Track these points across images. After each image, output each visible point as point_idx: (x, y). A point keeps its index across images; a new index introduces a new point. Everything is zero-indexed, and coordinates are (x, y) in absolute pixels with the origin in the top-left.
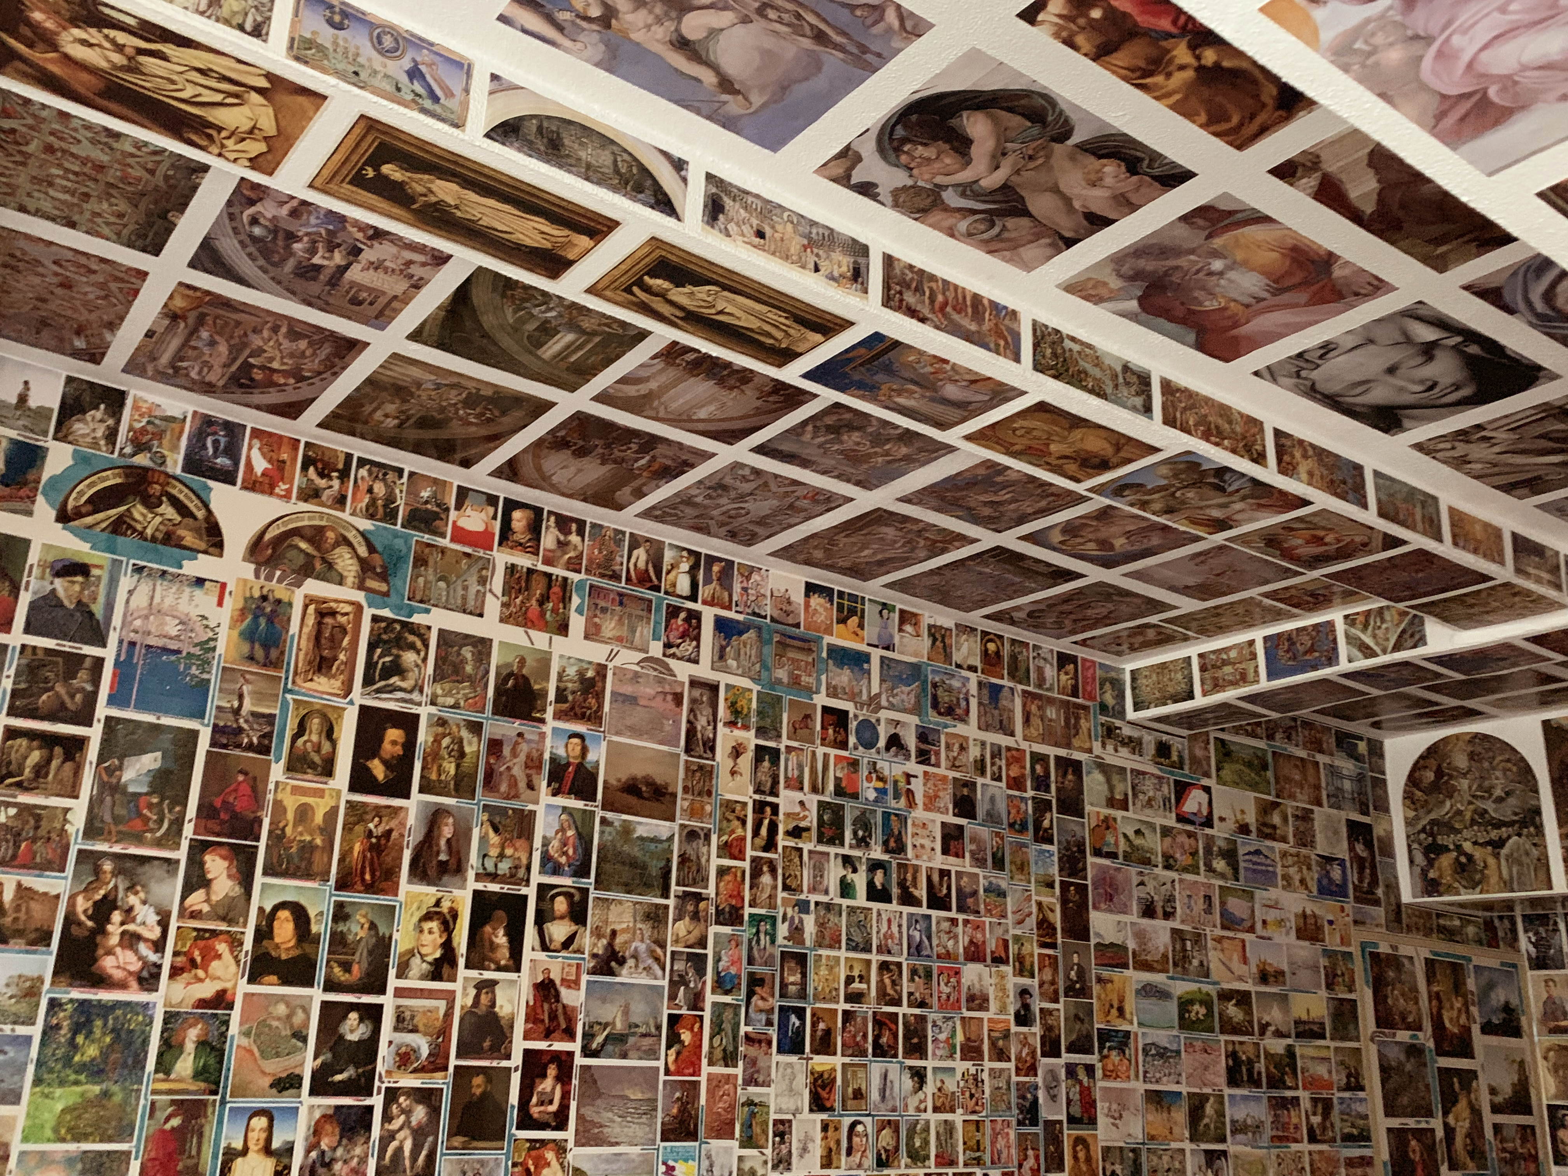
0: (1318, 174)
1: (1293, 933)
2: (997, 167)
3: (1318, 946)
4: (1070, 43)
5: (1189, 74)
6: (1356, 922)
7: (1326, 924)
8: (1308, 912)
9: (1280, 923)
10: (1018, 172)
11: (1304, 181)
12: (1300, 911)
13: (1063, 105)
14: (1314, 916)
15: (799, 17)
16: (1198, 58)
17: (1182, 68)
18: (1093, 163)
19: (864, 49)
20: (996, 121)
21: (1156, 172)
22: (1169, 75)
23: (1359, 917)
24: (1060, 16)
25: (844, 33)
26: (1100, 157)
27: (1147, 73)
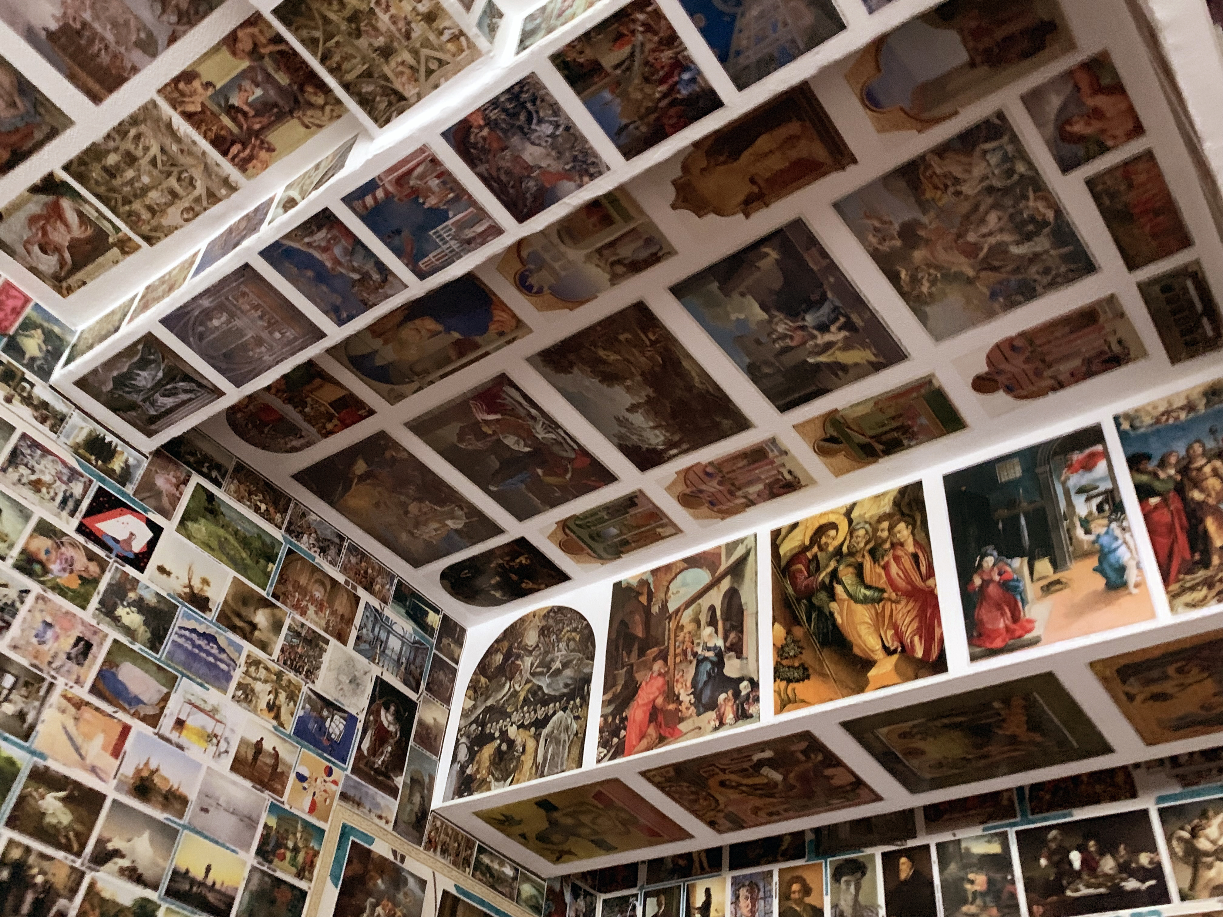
1: (229, 760)
3: (267, 797)
6: (344, 796)
7: (292, 776)
8: (267, 746)
9: (211, 737)
12: (254, 740)
14: (276, 755)
23: (351, 793)
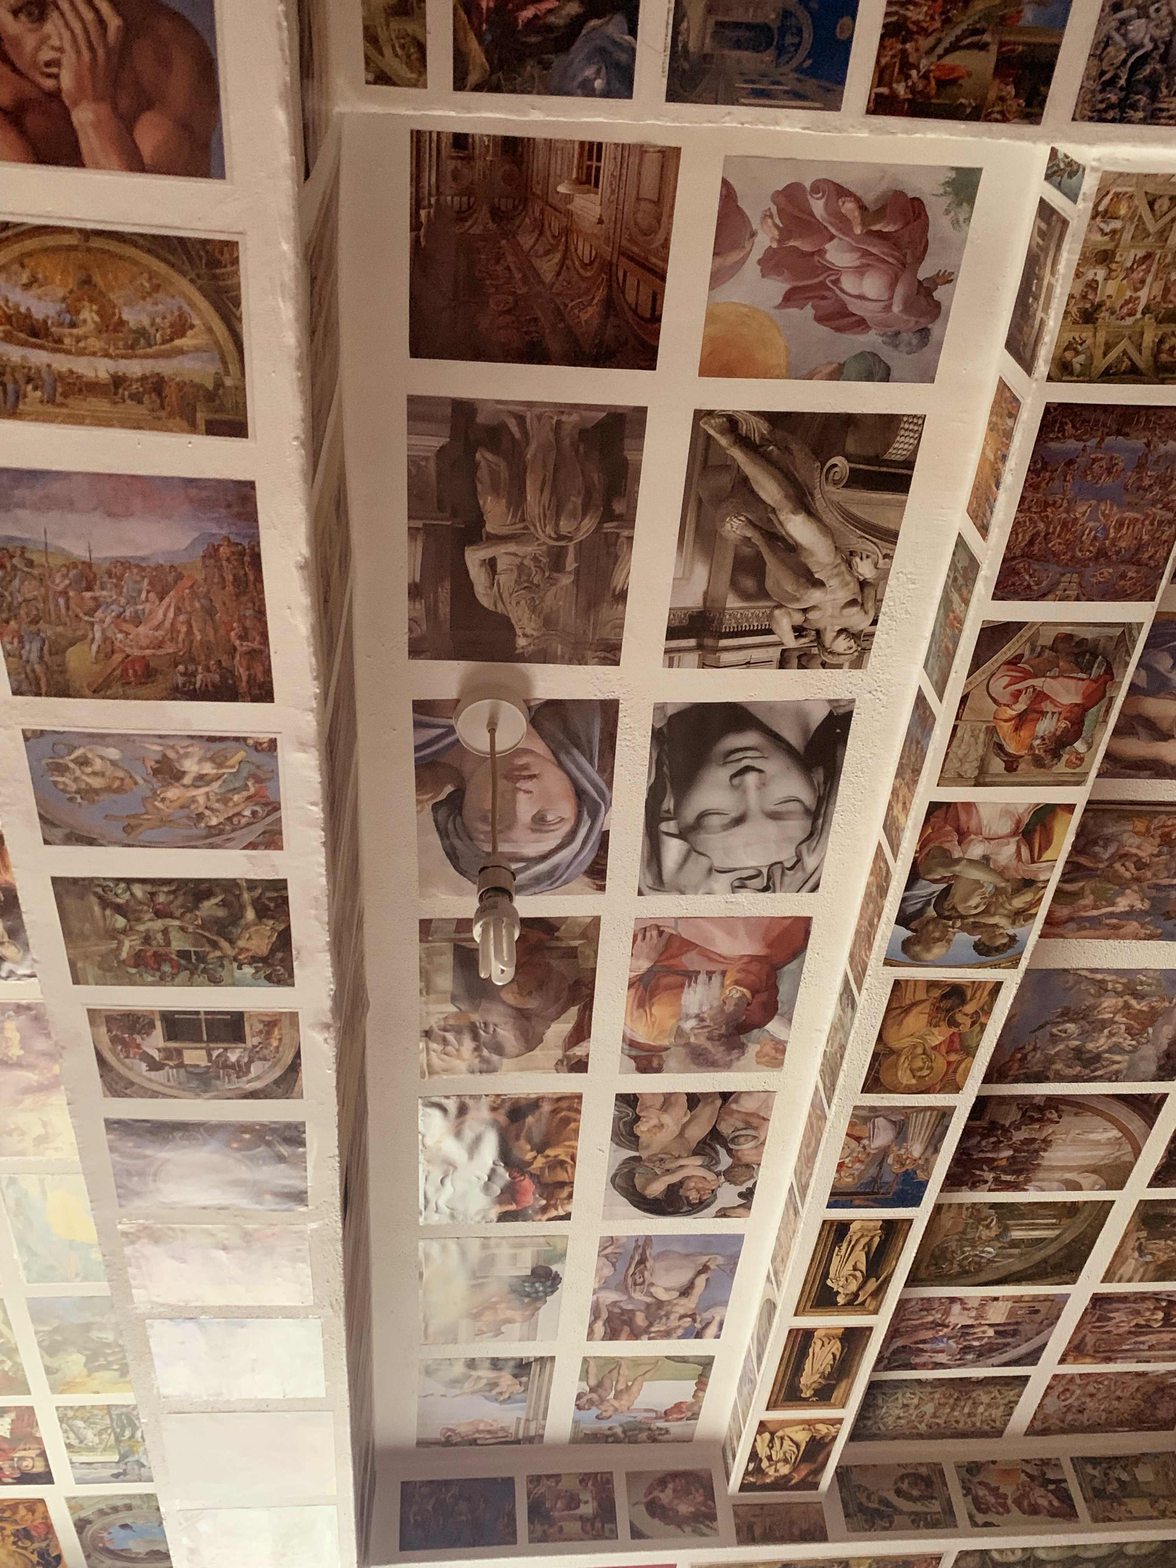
0: (570, 1053)
2: (681, 1166)
4: (570, 1196)
5: (548, 1152)
10: (679, 1157)
11: (579, 1053)
13: (613, 1172)
15: (634, 1274)
16: (535, 1158)
17: (548, 1156)
18: (644, 1139)
19: (636, 1248)
20: (645, 1187)
21: (629, 1111)
22: (556, 1156)
24: (557, 1209)
25: (632, 1258)
26: (638, 1137)
27: (562, 1163)
